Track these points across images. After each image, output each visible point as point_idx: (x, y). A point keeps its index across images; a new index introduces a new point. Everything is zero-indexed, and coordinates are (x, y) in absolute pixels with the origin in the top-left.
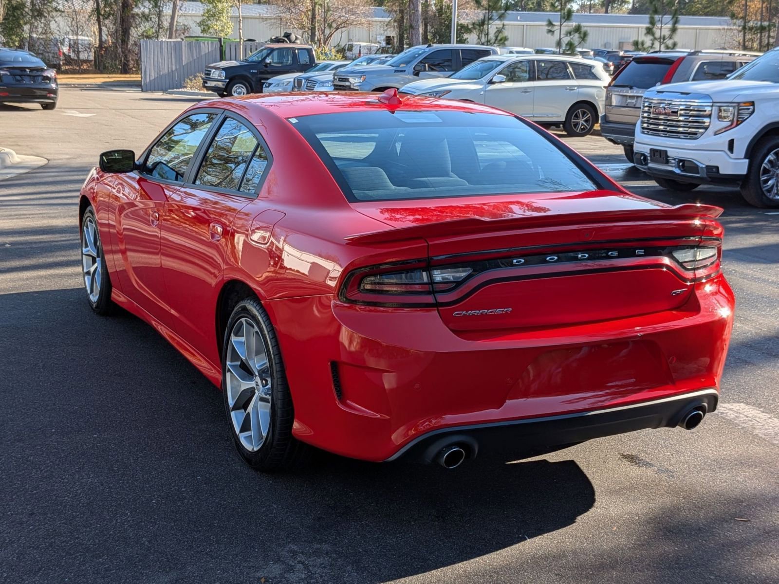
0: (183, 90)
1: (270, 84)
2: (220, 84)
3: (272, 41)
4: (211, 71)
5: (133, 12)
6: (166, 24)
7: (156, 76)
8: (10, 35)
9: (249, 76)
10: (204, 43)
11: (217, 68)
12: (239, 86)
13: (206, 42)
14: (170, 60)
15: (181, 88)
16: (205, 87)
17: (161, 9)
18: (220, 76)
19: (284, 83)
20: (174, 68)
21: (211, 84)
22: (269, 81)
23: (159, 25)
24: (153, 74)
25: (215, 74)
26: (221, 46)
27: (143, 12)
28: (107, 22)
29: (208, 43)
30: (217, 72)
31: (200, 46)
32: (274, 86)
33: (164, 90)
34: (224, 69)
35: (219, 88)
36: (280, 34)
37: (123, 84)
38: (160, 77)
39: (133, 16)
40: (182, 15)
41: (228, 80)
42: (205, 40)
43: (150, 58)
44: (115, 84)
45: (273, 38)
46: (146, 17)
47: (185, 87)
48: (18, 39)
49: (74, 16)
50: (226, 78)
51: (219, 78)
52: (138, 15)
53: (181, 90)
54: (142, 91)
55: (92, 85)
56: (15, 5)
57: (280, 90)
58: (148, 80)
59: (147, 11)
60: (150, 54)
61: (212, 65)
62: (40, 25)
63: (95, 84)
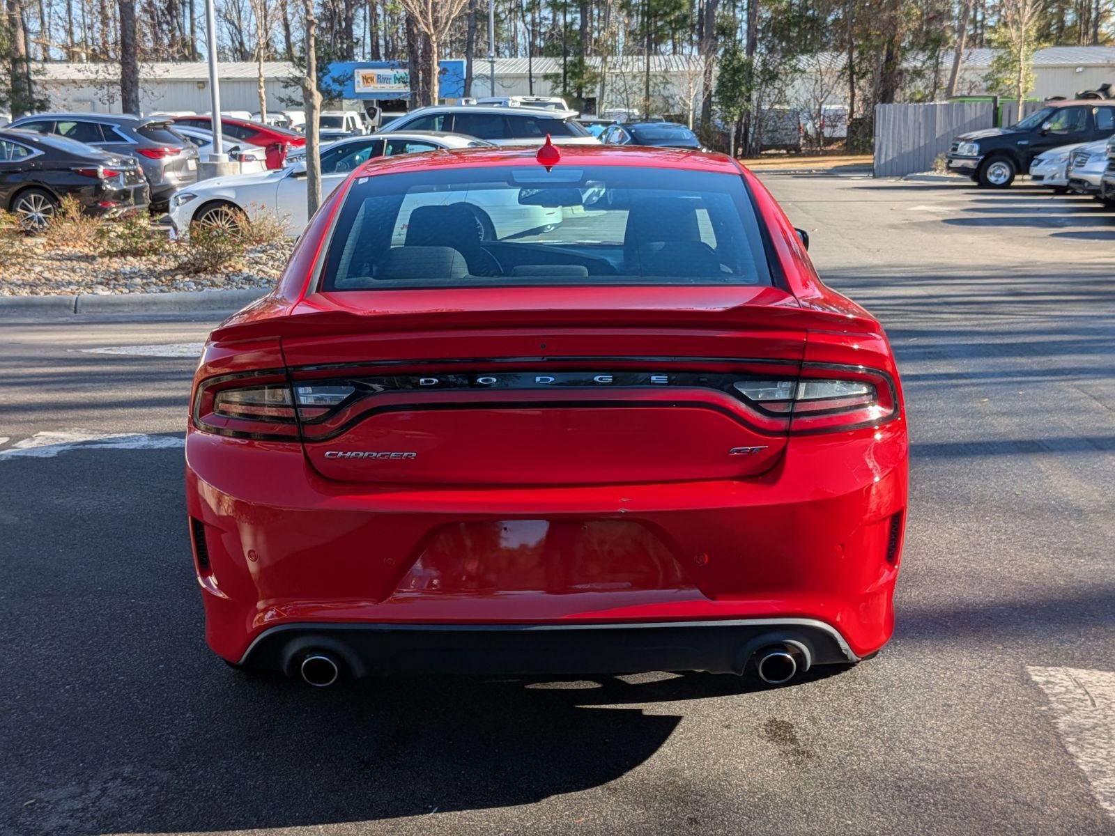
0: (930, 174)
1: (1041, 161)
2: (971, 164)
3: (1079, 97)
4: (958, 145)
5: (900, 67)
6: (945, 82)
7: (896, 155)
8: (728, 107)
9: (1016, 150)
10: (970, 105)
11: (967, 141)
12: (999, 166)
13: (973, 103)
14: (917, 132)
15: (925, 170)
16: (949, 168)
17: (940, 60)
18: (970, 151)
19: (1060, 159)
20: (922, 143)
21: (957, 163)
22: (1041, 156)
23: (935, 83)
24: (890, 153)
25: (964, 149)
26: (996, 109)
27: (915, 67)
28: (862, 82)
29: (976, 106)
30: (967, 146)
31: (963, 110)
32: (1046, 164)
33: (902, 175)
34: (978, 141)
35: (969, 169)
36: (1095, 87)
37: (862, 168)
38: (901, 156)
39: (901, 72)
40: (966, 70)
41: (981, 158)
42: (978, 101)
43: (888, 129)
44: (852, 168)
45: (1081, 92)
46: (918, 73)
47: (935, 170)
48: (738, 112)
49: (819, 77)
50: (979, 155)
51: (969, 154)
52: (907, 70)
53: (925, 174)
54: (874, 177)
55: (820, 170)
56: (736, 66)
57: (1054, 168)
58: (883, 161)
59: (919, 65)
60: (889, 124)
61: (962, 136)
62: (771, 91)
63: (824, 170)
